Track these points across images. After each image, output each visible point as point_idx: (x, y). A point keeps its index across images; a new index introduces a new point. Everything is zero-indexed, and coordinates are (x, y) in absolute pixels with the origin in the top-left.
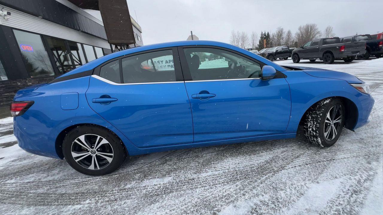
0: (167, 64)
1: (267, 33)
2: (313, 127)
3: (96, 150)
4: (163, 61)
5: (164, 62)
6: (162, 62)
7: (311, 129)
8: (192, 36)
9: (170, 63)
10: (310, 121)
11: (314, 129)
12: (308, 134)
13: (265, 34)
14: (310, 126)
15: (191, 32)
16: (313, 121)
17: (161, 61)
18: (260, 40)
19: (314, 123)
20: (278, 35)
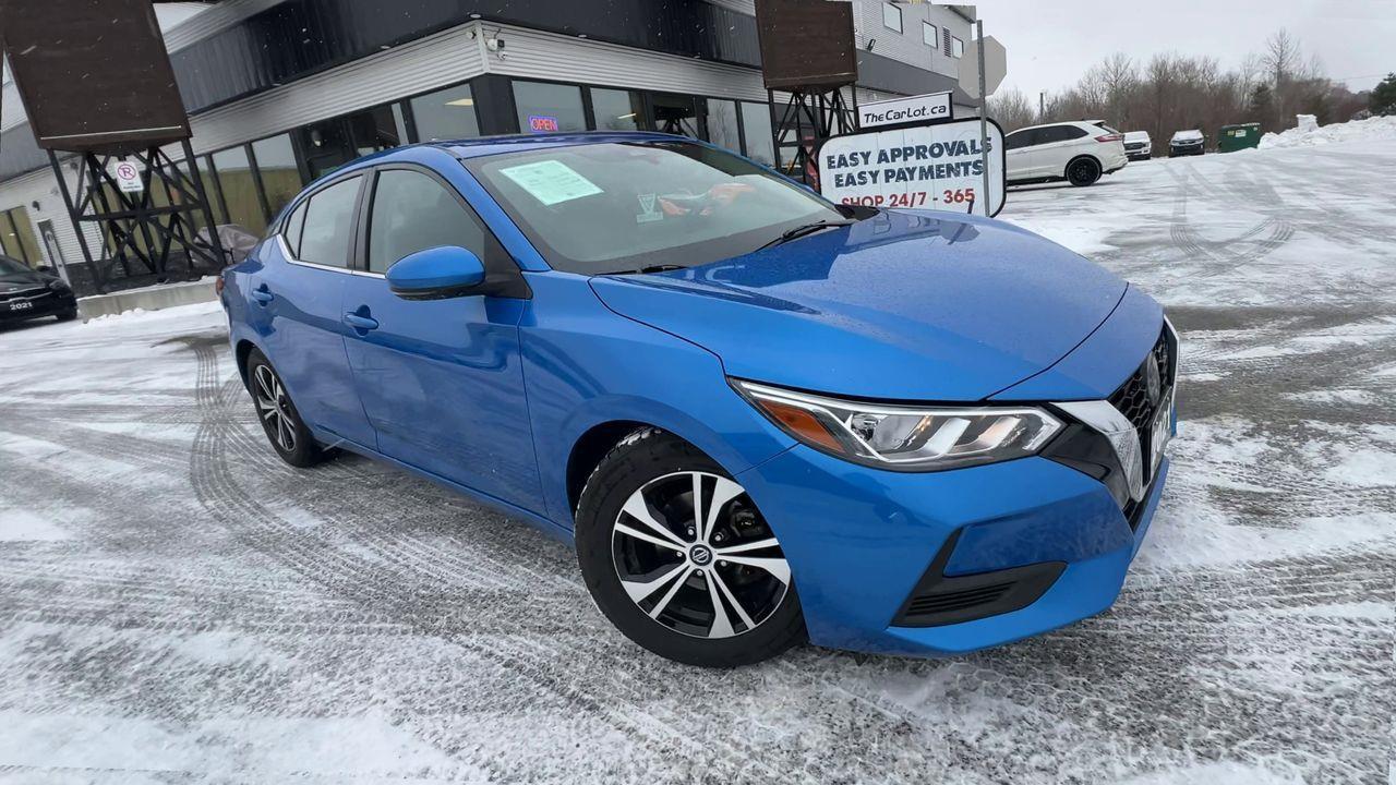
0: (884, 166)
4: (869, 153)
5: (874, 158)
6: (866, 156)
9: (893, 160)
17: (862, 154)
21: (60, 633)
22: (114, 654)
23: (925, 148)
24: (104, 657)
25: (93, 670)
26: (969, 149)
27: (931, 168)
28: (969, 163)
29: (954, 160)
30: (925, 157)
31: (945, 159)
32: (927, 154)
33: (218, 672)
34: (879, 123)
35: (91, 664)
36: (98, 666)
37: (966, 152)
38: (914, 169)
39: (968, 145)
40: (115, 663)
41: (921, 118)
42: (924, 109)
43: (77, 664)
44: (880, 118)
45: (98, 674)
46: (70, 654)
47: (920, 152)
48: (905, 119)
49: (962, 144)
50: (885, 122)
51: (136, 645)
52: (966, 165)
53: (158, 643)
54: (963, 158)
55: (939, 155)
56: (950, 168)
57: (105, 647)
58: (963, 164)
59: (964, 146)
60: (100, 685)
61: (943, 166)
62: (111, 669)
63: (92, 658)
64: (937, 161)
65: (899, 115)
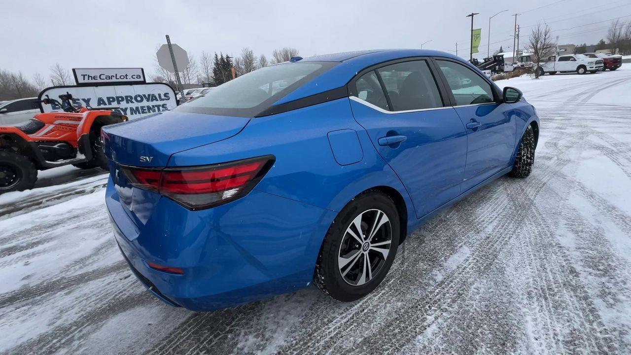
1: (225, 56)
2: (527, 153)
3: (365, 242)
7: (525, 157)
8: (170, 45)
10: (524, 148)
11: (529, 156)
12: (520, 164)
13: (222, 59)
14: (524, 154)
15: (167, 37)
16: (527, 147)
18: (215, 68)
19: (528, 150)
20: (246, 62)
21: (598, 296)
22: (591, 264)
23: (131, 97)
24: (595, 267)
25: (603, 264)
26: (158, 98)
27: (137, 108)
28: (160, 106)
29: (151, 104)
30: (132, 102)
31: (145, 103)
32: (133, 100)
33: (577, 232)
34: (94, 81)
35: (601, 267)
36: (600, 264)
37: (157, 100)
38: (126, 109)
39: (157, 96)
40: (594, 260)
41: (125, 80)
42: (126, 75)
43: (605, 273)
44: (94, 78)
45: (603, 261)
46: (604, 279)
47: (129, 99)
48: (114, 80)
49: (153, 96)
50: (99, 81)
51: (582, 260)
52: (158, 106)
53: (576, 255)
54: (155, 103)
55: (142, 100)
56: (149, 108)
57: (591, 270)
58: (156, 106)
59: (155, 97)
60: (606, 257)
61: (145, 107)
62: (597, 260)
63: (599, 270)
64: (140, 105)
65: (110, 78)
